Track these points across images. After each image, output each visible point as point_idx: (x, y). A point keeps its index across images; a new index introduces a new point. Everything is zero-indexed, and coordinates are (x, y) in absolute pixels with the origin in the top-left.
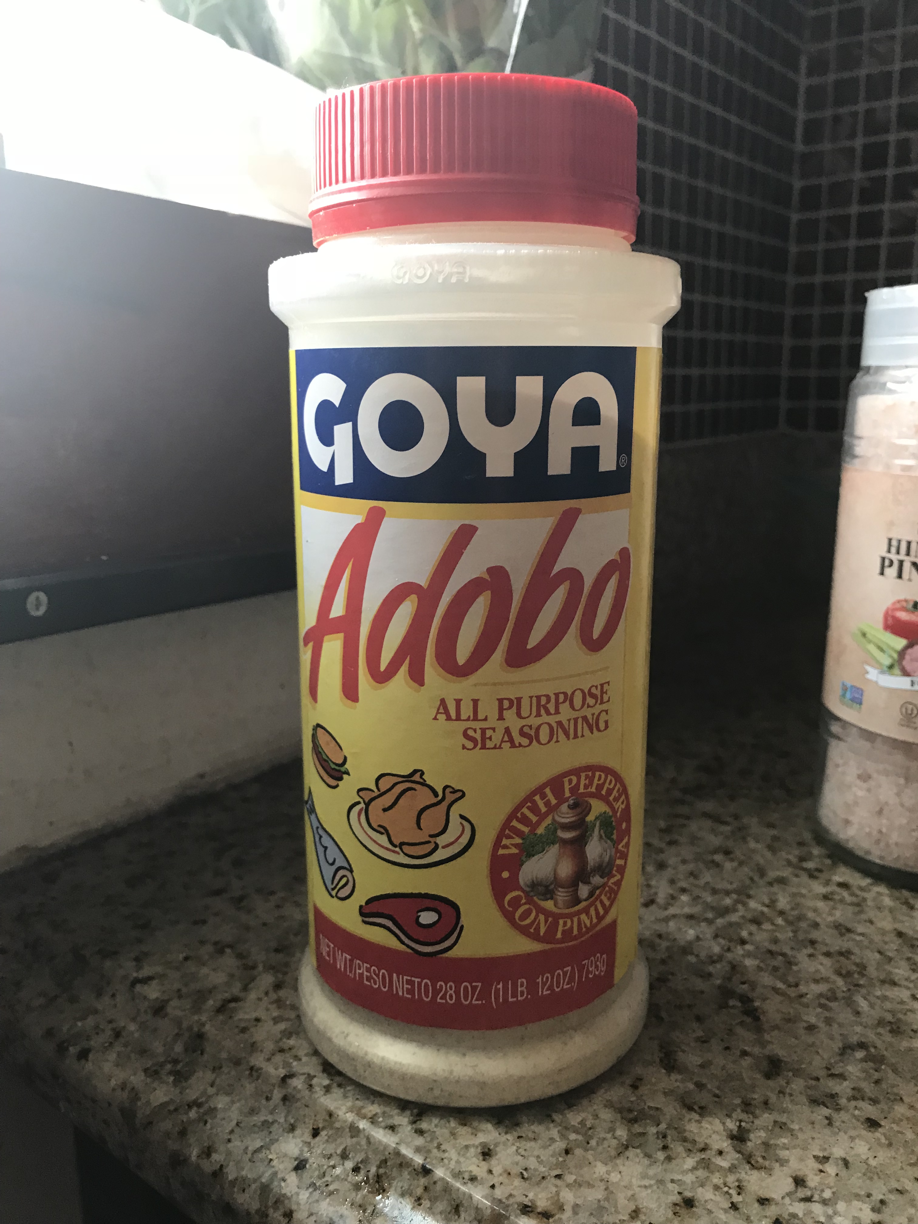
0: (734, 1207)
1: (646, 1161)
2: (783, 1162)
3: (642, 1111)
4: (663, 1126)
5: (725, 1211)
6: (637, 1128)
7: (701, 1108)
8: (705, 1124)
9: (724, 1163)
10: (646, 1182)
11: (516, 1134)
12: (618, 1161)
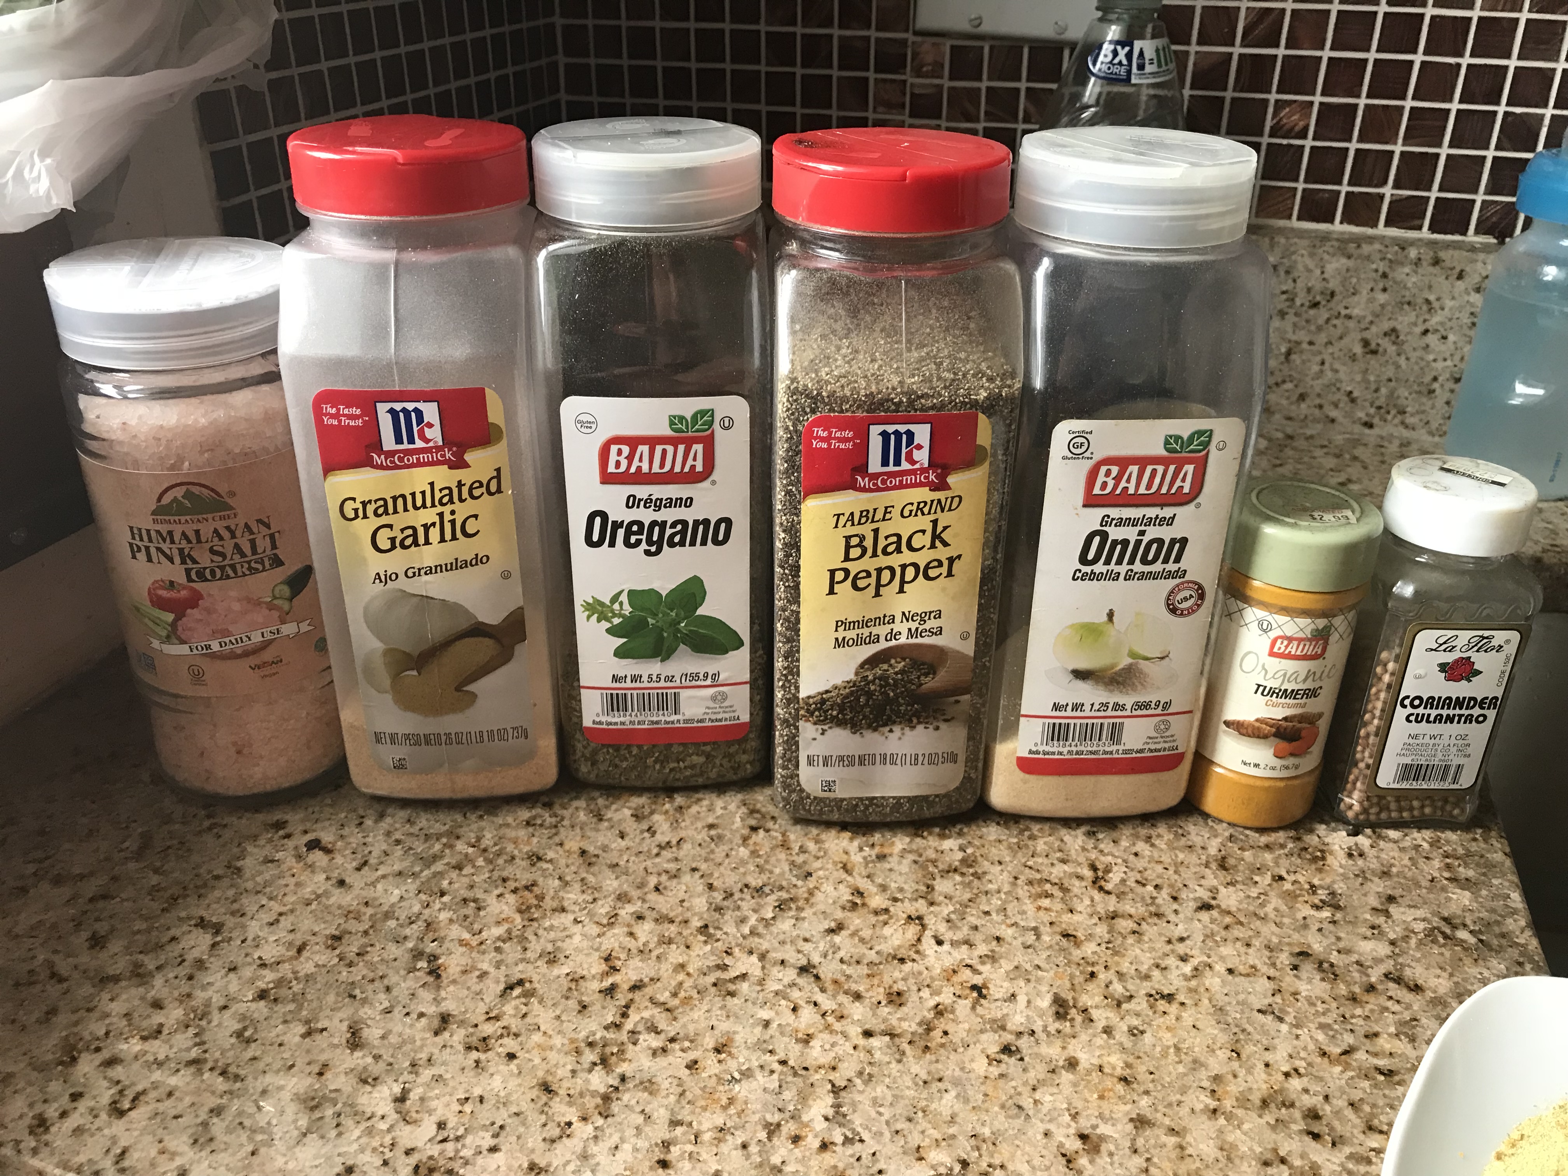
0: (385, 1163)
1: (321, 1142)
2: (430, 1112)
3: (324, 1097)
4: (339, 1105)
5: (378, 1168)
6: (317, 1114)
7: (375, 1079)
8: (375, 1094)
9: (383, 1126)
10: (317, 1163)
11: (209, 1149)
12: (297, 1150)
